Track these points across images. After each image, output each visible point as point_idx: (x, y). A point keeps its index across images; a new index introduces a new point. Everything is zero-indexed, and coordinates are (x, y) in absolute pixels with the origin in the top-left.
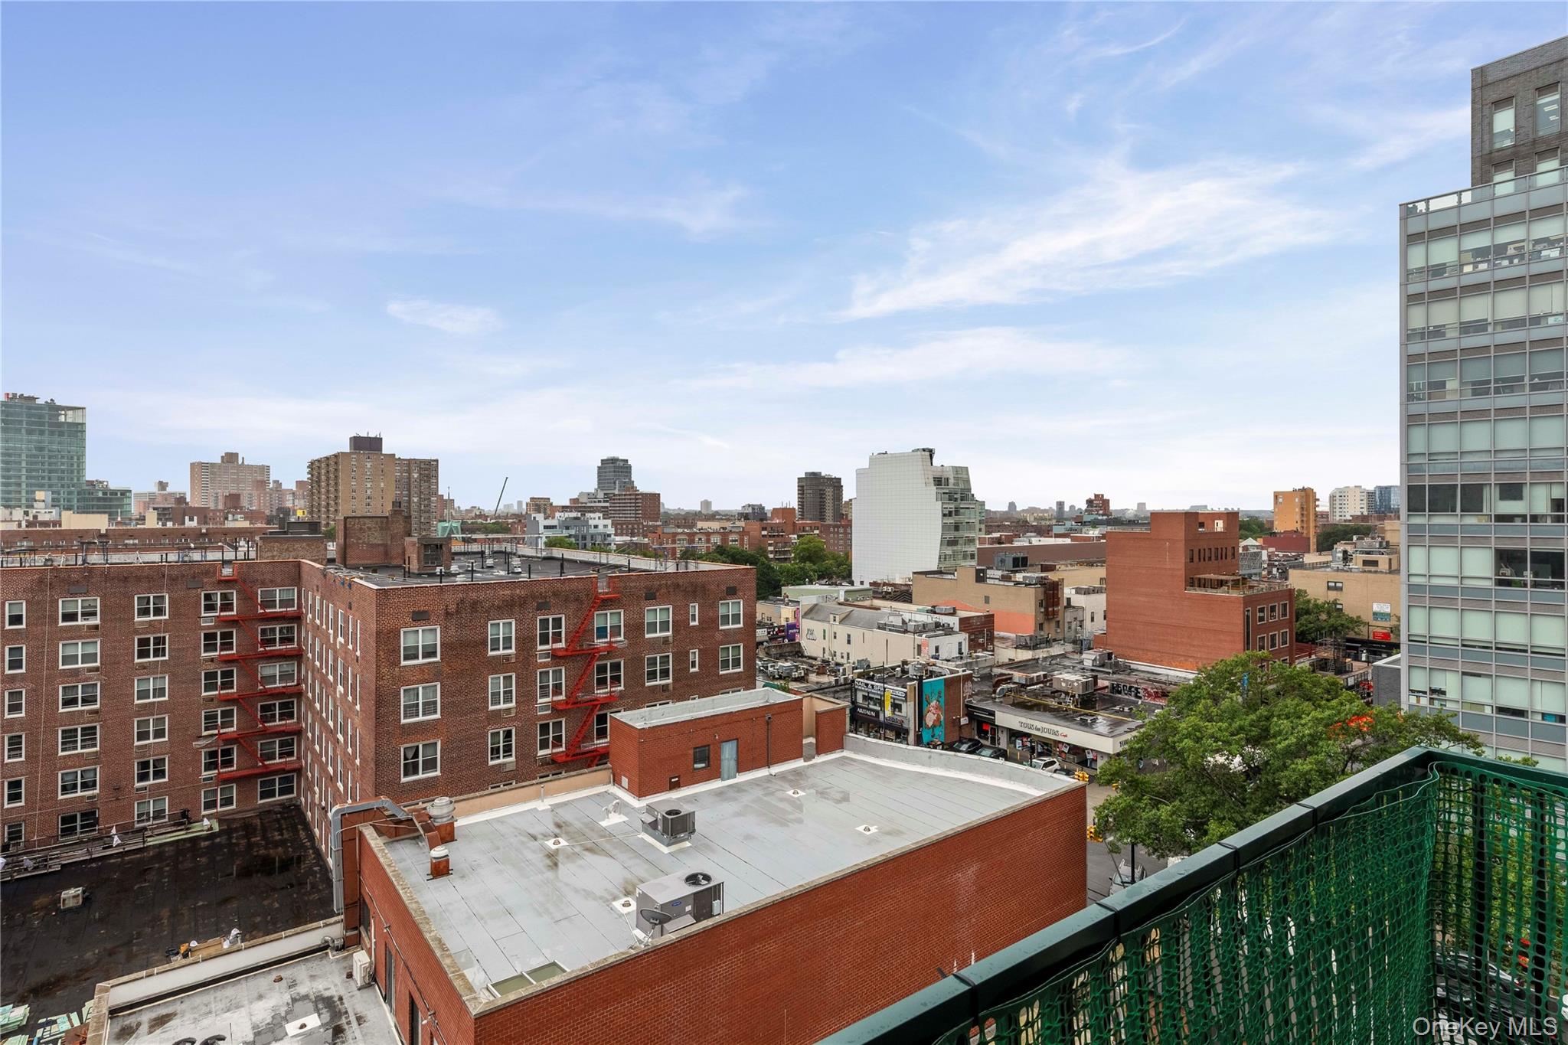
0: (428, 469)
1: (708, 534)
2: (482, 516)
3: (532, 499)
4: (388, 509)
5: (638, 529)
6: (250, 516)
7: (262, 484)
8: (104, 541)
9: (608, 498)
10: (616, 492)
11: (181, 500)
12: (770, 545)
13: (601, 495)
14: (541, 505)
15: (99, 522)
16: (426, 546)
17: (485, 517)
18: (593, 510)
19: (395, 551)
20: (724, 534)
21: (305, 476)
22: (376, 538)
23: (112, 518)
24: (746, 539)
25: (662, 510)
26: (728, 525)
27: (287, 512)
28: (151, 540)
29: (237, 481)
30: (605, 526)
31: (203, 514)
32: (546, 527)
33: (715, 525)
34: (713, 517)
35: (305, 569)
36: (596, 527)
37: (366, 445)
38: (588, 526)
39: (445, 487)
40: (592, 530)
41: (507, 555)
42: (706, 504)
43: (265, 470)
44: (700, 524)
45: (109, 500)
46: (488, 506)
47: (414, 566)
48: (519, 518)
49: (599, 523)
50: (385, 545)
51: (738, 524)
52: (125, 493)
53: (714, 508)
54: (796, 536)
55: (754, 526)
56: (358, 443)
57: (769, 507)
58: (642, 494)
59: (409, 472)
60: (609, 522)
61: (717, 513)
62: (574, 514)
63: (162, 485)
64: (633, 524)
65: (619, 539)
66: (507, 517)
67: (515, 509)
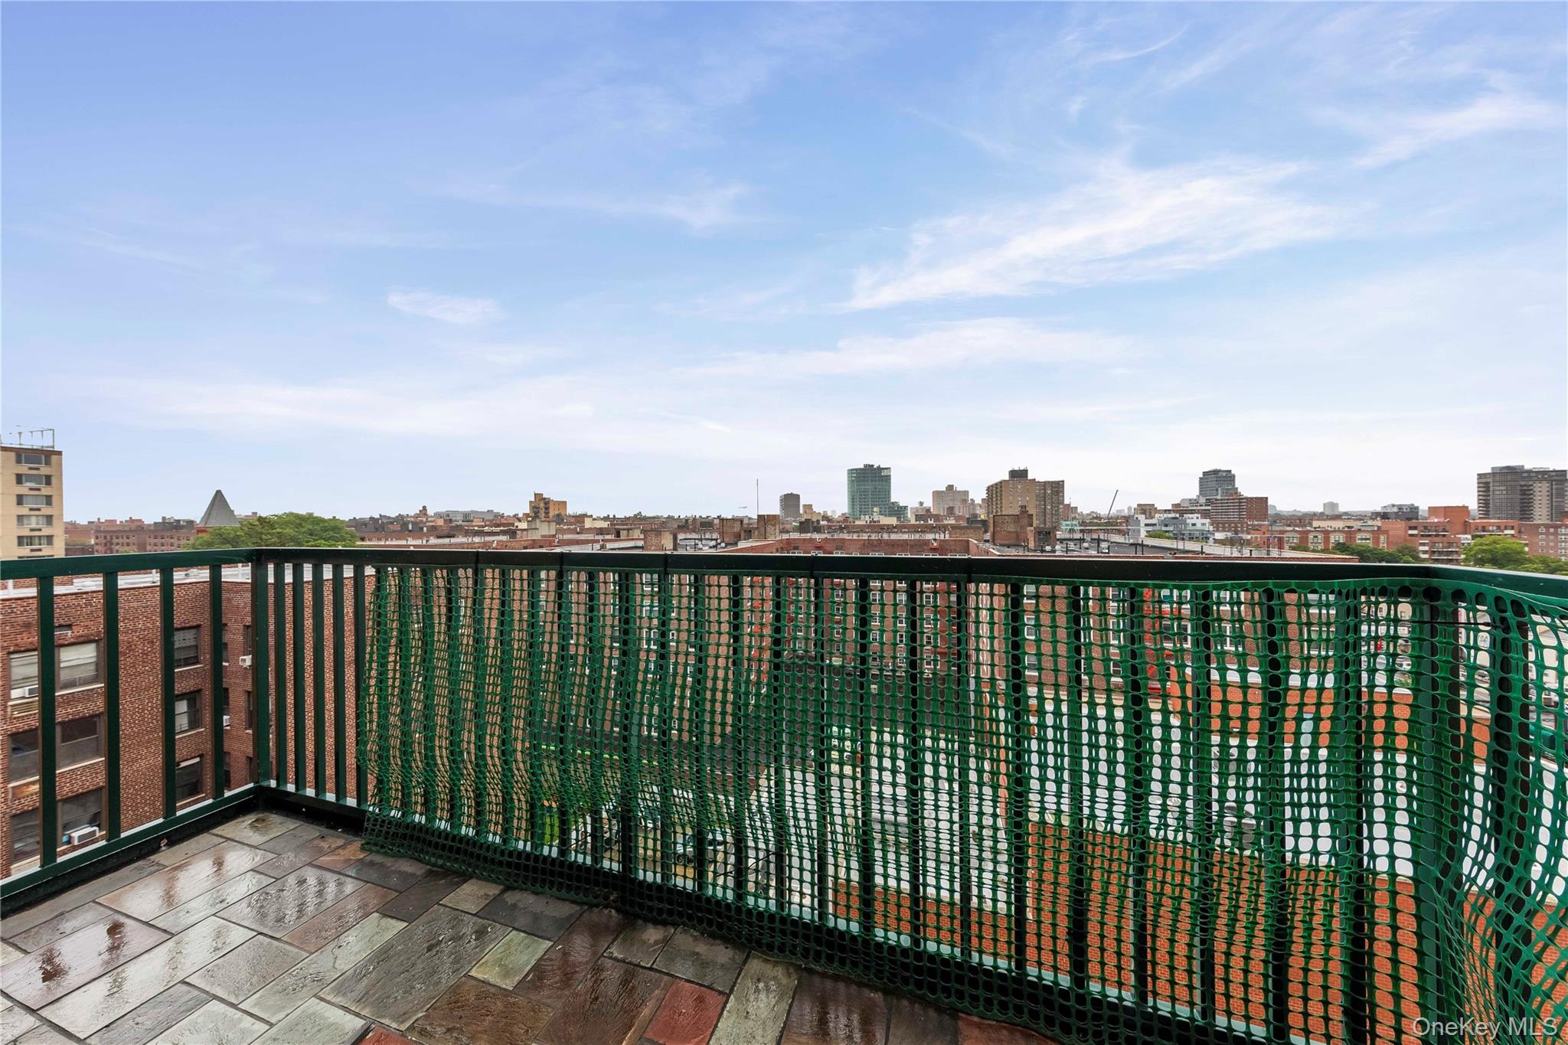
0: (1058, 487)
1: (1326, 533)
2: (1098, 517)
3: (1139, 505)
4: (1017, 512)
5: (1242, 526)
6: (958, 518)
7: (965, 501)
8: (890, 529)
9: (1209, 502)
10: (1219, 497)
11: (928, 510)
12: (1424, 544)
13: (1203, 500)
14: (1147, 510)
15: (893, 521)
16: (1040, 533)
17: (1100, 518)
18: (1192, 512)
19: (1022, 536)
20: (1350, 532)
21: (985, 496)
22: (1012, 528)
23: (899, 519)
24: (1382, 538)
25: (1270, 512)
26: (1357, 525)
27: (975, 516)
28: (914, 529)
29: (953, 500)
30: (1203, 524)
31: (937, 517)
32: (1146, 525)
33: (1338, 524)
34: (1338, 517)
35: (971, 544)
36: (1194, 525)
37: (1019, 475)
38: (1186, 524)
39: (1068, 499)
40: (1190, 527)
41: (1099, 541)
42: (1333, 505)
43: (966, 493)
44: (1316, 524)
45: (899, 511)
46: (1103, 511)
47: (1032, 545)
48: (1127, 519)
49: (1198, 522)
50: (1016, 532)
51: (1370, 523)
52: (906, 507)
53: (1342, 509)
54: (1469, 537)
55: (1398, 528)
56: (1014, 474)
57: (1423, 506)
58: (1247, 498)
59: (1045, 490)
60: (1207, 521)
61: (1346, 514)
62: (1172, 515)
63: (921, 504)
64: (1236, 524)
65: (1219, 536)
66: (1118, 518)
67: (1126, 513)
